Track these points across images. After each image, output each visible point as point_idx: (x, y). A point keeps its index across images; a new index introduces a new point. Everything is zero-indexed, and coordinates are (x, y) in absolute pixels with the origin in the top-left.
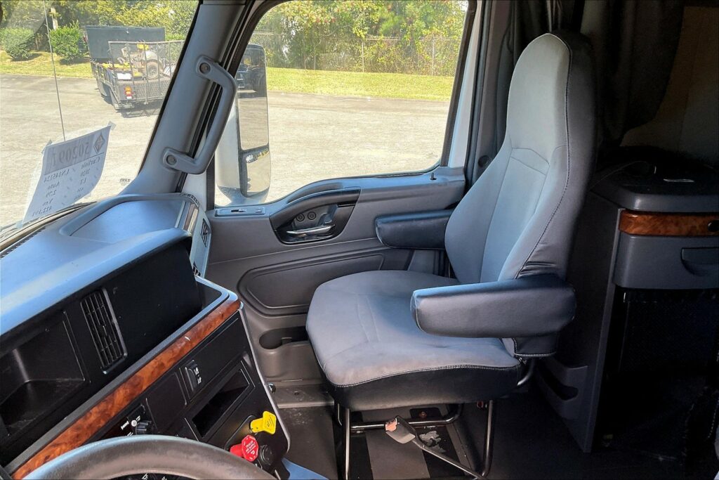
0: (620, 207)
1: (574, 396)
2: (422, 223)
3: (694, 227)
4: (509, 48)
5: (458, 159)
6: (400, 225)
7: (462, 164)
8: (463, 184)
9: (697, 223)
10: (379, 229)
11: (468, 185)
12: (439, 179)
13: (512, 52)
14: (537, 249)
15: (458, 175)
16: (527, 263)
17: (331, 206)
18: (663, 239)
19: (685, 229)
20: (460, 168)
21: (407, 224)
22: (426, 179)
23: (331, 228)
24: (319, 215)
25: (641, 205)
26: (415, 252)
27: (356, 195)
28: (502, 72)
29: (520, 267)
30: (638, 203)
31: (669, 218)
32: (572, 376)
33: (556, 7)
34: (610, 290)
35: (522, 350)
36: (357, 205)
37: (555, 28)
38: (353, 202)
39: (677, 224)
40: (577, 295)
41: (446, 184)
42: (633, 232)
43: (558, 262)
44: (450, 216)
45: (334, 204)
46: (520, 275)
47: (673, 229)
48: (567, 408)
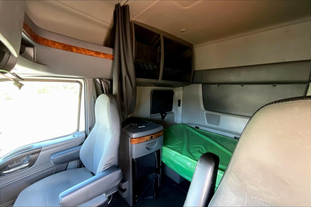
0: (130, 137)
1: (126, 190)
2: (70, 153)
3: (147, 139)
4: (93, 97)
5: (82, 128)
6: (61, 156)
7: (84, 130)
8: (85, 136)
9: (148, 138)
10: (51, 160)
11: (86, 136)
12: (76, 136)
13: (95, 98)
14: (108, 159)
15: (83, 134)
16: (106, 165)
17: (28, 155)
18: (141, 143)
19: (146, 140)
20: (83, 131)
21: (64, 155)
22: (71, 137)
23: (29, 164)
24: (22, 161)
25: (135, 136)
26: (69, 163)
27: (40, 149)
28: (93, 103)
29: (103, 167)
30: (134, 135)
31: (142, 138)
32: (125, 186)
33: (106, 87)
34: (131, 160)
35: (108, 194)
36: (41, 153)
37: (106, 92)
38: (39, 152)
39: (144, 139)
40: (122, 171)
41: (78, 138)
42: (134, 143)
43: (115, 162)
44: (80, 148)
45: (30, 154)
46: (104, 170)
47: (143, 141)
48: (124, 195)
